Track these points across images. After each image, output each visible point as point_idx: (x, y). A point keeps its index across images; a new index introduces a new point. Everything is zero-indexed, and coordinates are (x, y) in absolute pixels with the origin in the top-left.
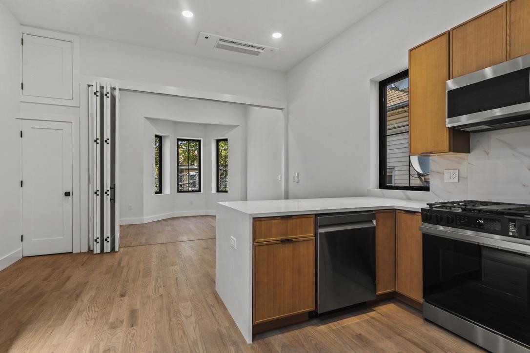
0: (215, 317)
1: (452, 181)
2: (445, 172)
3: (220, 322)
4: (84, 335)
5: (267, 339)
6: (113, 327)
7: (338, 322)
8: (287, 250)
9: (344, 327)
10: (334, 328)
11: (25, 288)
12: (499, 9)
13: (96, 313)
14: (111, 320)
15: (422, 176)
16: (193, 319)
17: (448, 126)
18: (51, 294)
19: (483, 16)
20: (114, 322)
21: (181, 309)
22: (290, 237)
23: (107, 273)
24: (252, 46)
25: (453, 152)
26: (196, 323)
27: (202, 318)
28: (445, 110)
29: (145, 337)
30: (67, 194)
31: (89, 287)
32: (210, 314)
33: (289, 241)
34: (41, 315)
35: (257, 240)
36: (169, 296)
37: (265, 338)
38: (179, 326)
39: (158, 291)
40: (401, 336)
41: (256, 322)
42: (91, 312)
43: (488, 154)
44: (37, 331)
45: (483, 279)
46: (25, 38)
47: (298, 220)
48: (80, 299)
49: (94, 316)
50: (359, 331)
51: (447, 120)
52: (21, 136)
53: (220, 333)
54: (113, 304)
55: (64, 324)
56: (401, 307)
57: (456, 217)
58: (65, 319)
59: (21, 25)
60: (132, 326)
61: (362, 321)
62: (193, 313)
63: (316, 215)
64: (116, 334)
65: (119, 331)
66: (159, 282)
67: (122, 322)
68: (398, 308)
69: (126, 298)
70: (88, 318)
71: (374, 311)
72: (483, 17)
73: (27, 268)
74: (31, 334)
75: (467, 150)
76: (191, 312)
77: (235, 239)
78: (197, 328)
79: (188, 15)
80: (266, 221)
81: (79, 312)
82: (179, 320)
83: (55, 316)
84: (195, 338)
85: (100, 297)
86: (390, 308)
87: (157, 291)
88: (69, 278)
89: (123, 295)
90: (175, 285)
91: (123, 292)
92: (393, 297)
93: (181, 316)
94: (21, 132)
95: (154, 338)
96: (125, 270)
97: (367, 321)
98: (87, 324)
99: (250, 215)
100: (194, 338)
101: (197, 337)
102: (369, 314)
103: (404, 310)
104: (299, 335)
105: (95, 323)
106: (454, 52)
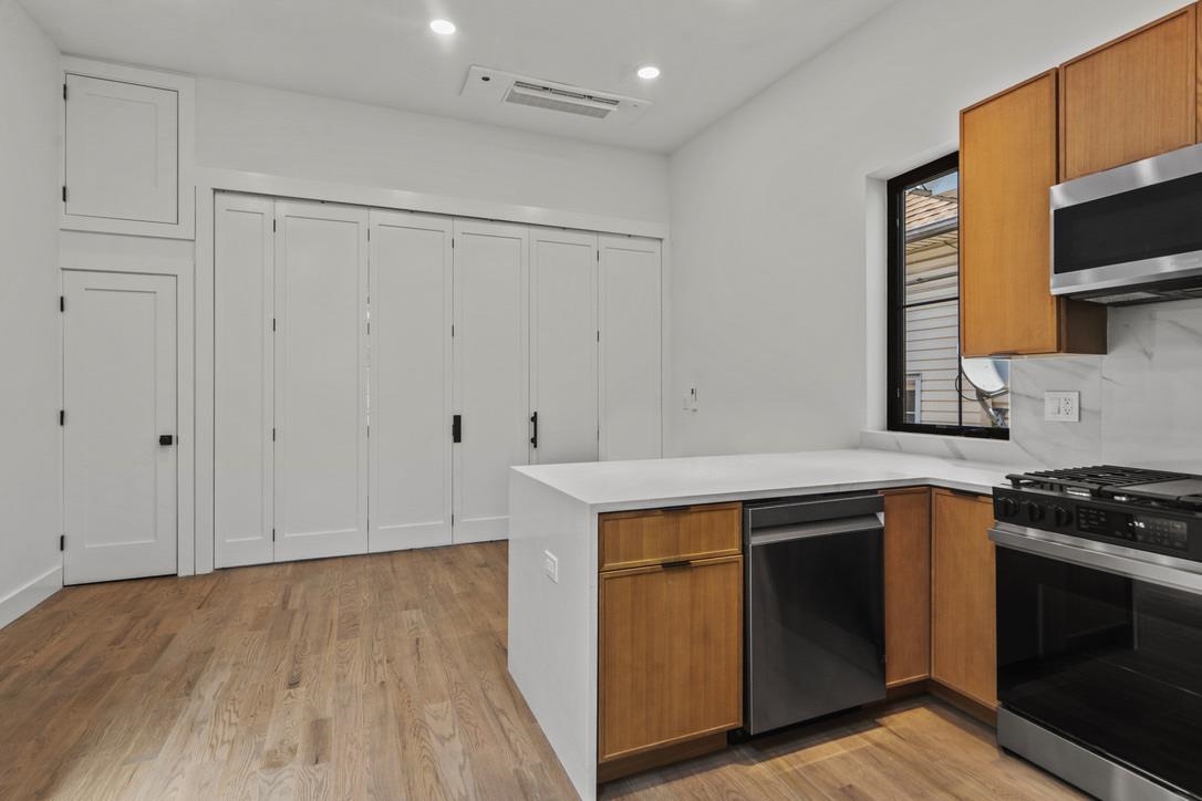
0: (508, 740)
1: (1062, 417)
2: (1047, 396)
3: (520, 752)
4: (207, 784)
5: (631, 795)
6: (274, 763)
7: (798, 753)
8: (678, 584)
9: (811, 769)
10: (788, 769)
11: (70, 663)
12: (1179, 22)
13: (234, 729)
14: (268, 746)
15: (988, 397)
16: (457, 745)
17: (1055, 291)
18: (128, 679)
19: (1141, 36)
20: (276, 752)
21: (429, 719)
22: (684, 556)
23: (255, 628)
24: (590, 97)
25: (1068, 351)
26: (464, 754)
27: (477, 744)
28: (1048, 254)
29: (348, 789)
30: (166, 440)
31: (215, 662)
32: (497, 731)
33: (684, 565)
34: (107, 731)
35: (607, 565)
36: (401, 685)
37: (627, 793)
38: (426, 762)
39: (376, 673)
40: (947, 791)
41: (607, 756)
42: (221, 724)
43: (1149, 356)
44: (97, 773)
45: (1136, 647)
46: (72, 82)
47: (704, 516)
48: (195, 692)
49: (230, 734)
50: (848, 779)
51: (1053, 279)
52: (62, 309)
53: (520, 780)
54: (272, 705)
55: (161, 755)
56: (943, 717)
57: (1078, 512)
58: (163, 744)
59: (64, 53)
60: (317, 762)
61: (852, 752)
62: (457, 731)
63: (746, 503)
64: (280, 783)
65: (287, 773)
66: (376, 651)
67: (293, 751)
68: (939, 719)
69: (302, 689)
70: (214, 741)
71: (880, 726)
72: (1139, 38)
73: (75, 614)
74: (85, 779)
75: (1101, 348)
76: (453, 727)
77: (555, 559)
78: (467, 770)
79: (443, 28)
80: (629, 521)
81: (193, 726)
82: (424, 747)
83: (139, 734)
84: (464, 793)
85: (242, 687)
86: (917, 720)
87: (373, 674)
88: (169, 639)
89: (293, 684)
90: (415, 658)
91: (295, 673)
92: (925, 693)
93: (429, 737)
94: (62, 299)
95: (369, 791)
96: (299, 618)
97: (864, 752)
98: (213, 755)
99: (593, 506)
100: (460, 793)
101: (466, 791)
102: (867, 733)
103: (950, 725)
104: (706, 786)
105: (230, 754)
106: (1069, 118)
